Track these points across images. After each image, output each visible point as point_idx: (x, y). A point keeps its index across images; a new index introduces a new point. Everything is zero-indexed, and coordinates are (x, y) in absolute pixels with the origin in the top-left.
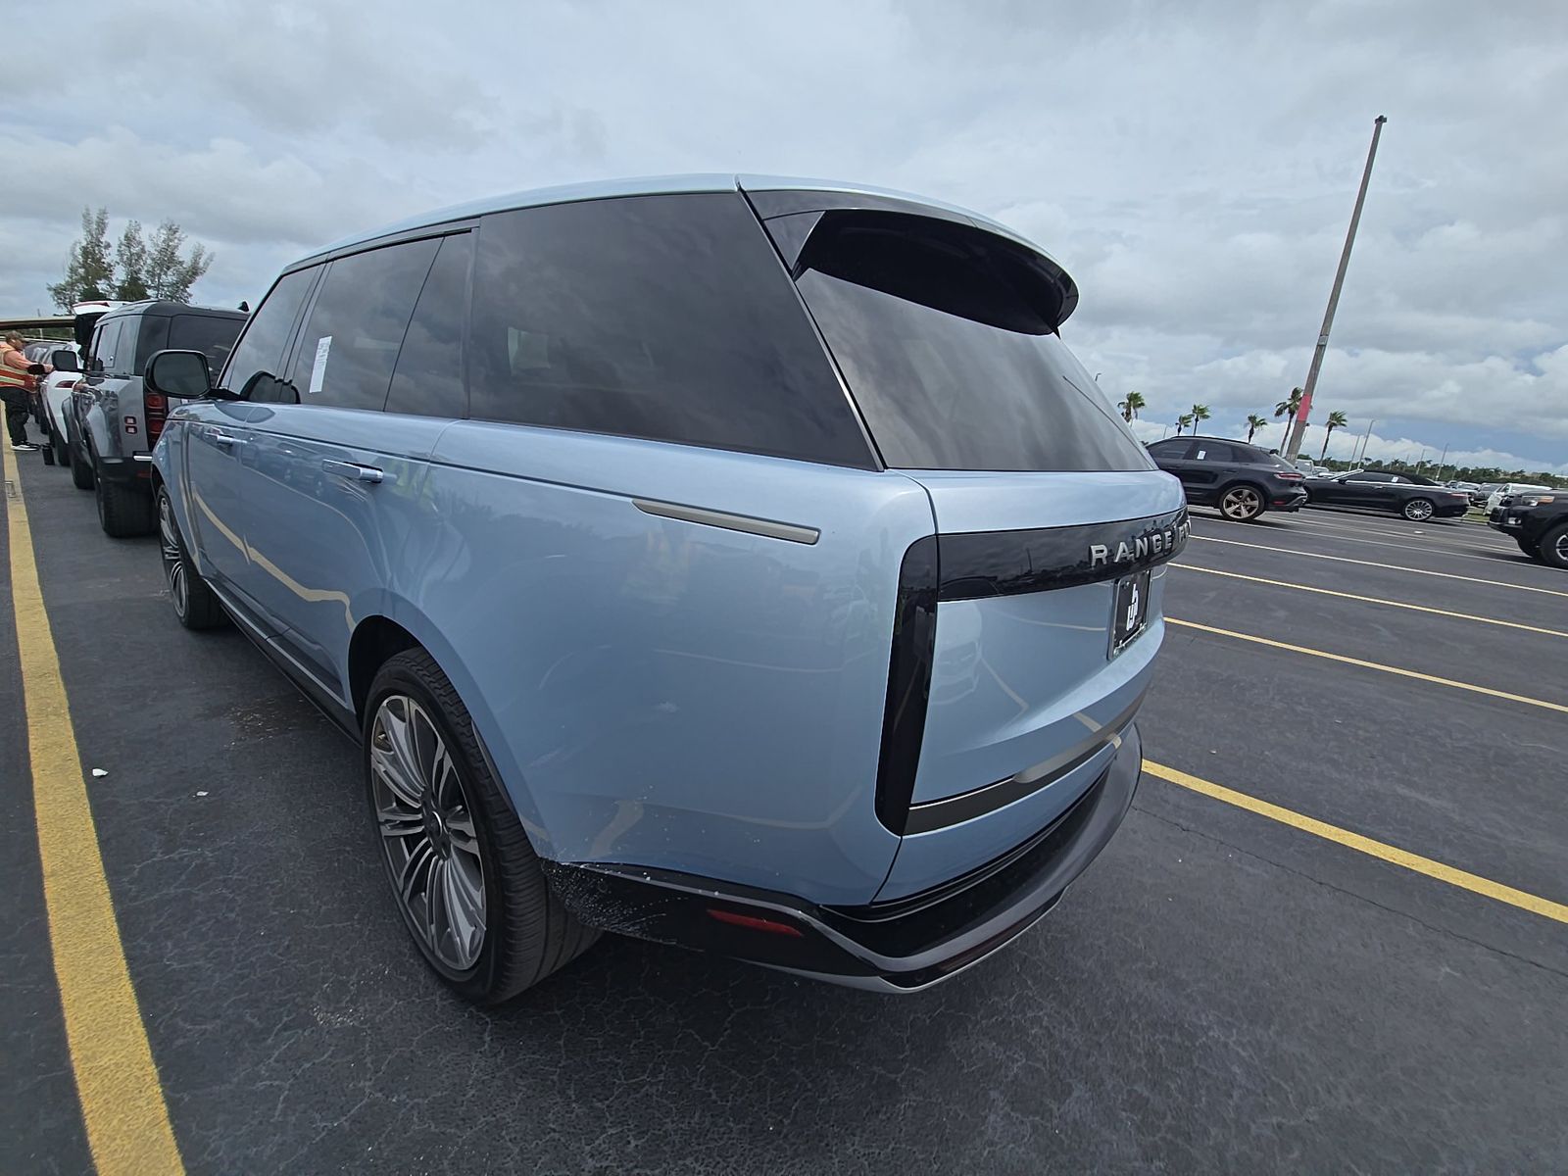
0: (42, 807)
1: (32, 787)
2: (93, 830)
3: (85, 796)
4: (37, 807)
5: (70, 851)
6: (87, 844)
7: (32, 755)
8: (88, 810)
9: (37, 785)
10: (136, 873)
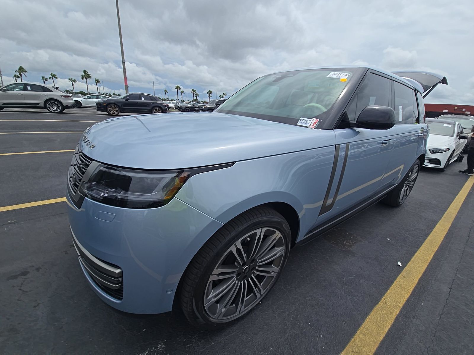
0: (423, 268)
1: (421, 276)
2: (417, 252)
3: (411, 261)
4: (425, 269)
5: (426, 252)
6: (421, 251)
7: (412, 290)
8: (414, 257)
9: (419, 276)
10: (418, 239)
